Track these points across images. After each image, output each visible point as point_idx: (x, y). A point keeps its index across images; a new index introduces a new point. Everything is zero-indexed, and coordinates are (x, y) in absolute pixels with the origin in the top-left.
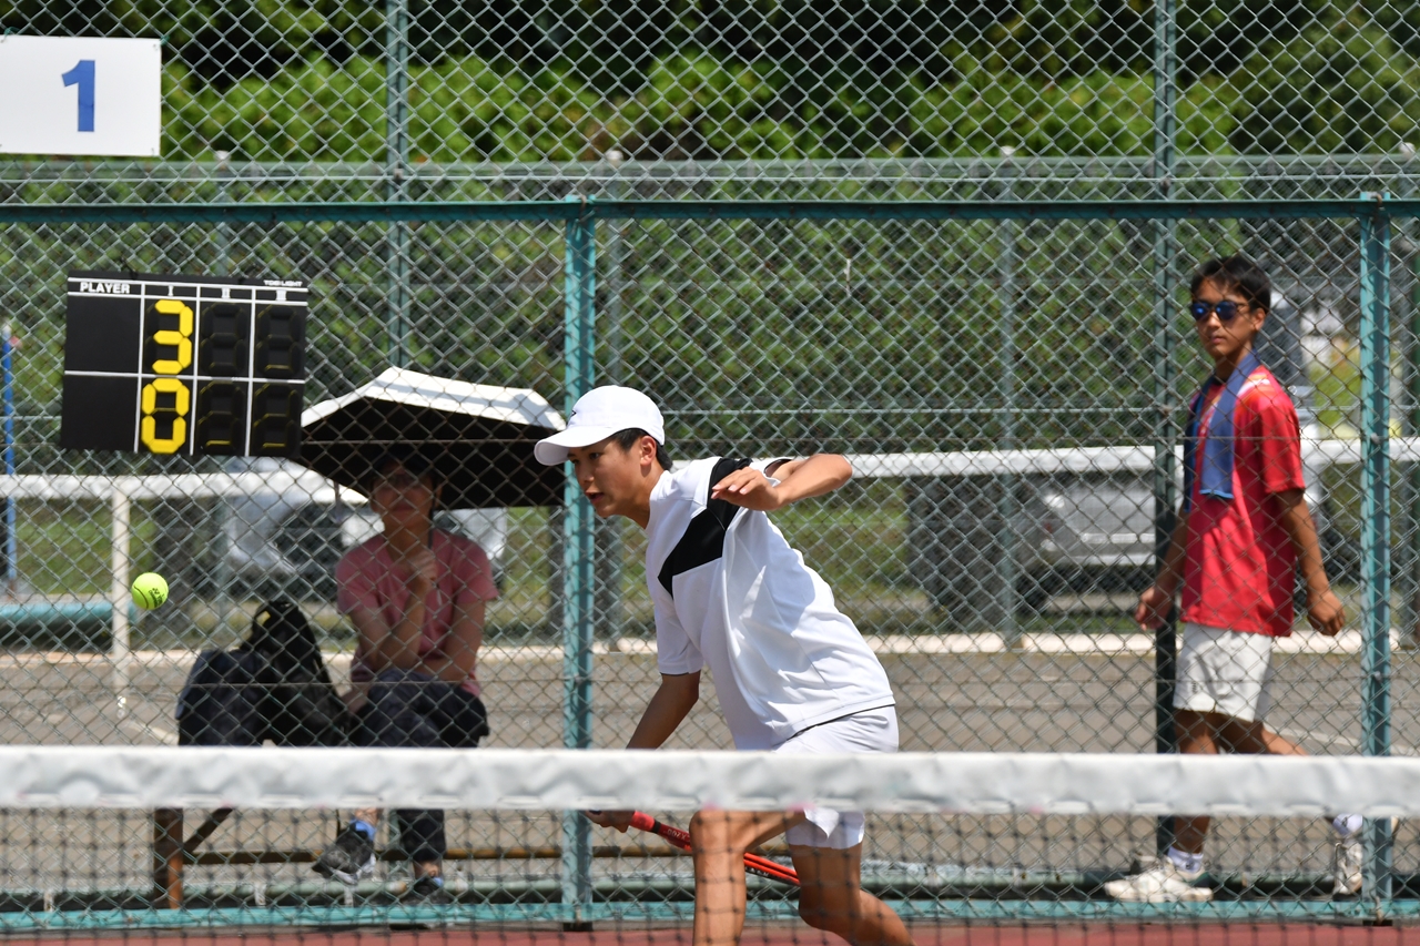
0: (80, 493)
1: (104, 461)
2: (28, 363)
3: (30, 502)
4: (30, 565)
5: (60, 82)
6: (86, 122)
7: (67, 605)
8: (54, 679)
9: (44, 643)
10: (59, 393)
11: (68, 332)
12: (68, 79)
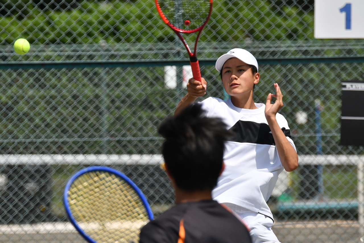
0: (348, 162)
1: (356, 150)
2: (328, 115)
3: (329, 166)
4: (329, 189)
5: (338, 11)
6: (348, 26)
7: (344, 203)
8: (339, 231)
9: (335, 217)
10: (339, 126)
11: (343, 103)
12: (342, 10)
